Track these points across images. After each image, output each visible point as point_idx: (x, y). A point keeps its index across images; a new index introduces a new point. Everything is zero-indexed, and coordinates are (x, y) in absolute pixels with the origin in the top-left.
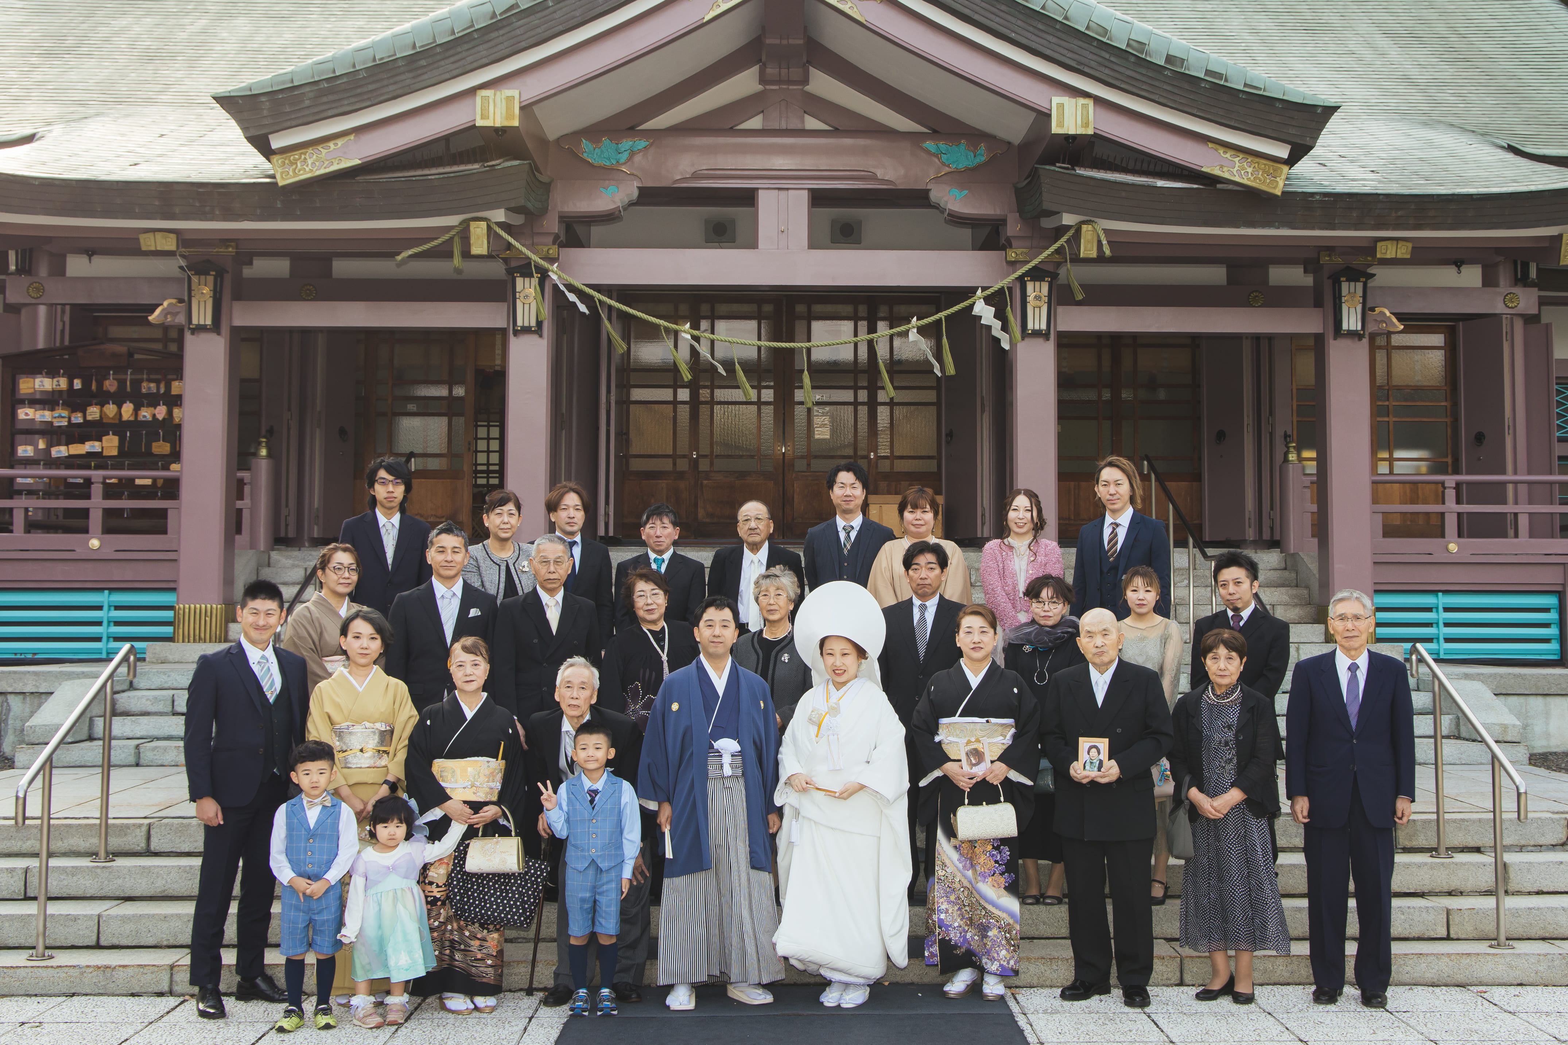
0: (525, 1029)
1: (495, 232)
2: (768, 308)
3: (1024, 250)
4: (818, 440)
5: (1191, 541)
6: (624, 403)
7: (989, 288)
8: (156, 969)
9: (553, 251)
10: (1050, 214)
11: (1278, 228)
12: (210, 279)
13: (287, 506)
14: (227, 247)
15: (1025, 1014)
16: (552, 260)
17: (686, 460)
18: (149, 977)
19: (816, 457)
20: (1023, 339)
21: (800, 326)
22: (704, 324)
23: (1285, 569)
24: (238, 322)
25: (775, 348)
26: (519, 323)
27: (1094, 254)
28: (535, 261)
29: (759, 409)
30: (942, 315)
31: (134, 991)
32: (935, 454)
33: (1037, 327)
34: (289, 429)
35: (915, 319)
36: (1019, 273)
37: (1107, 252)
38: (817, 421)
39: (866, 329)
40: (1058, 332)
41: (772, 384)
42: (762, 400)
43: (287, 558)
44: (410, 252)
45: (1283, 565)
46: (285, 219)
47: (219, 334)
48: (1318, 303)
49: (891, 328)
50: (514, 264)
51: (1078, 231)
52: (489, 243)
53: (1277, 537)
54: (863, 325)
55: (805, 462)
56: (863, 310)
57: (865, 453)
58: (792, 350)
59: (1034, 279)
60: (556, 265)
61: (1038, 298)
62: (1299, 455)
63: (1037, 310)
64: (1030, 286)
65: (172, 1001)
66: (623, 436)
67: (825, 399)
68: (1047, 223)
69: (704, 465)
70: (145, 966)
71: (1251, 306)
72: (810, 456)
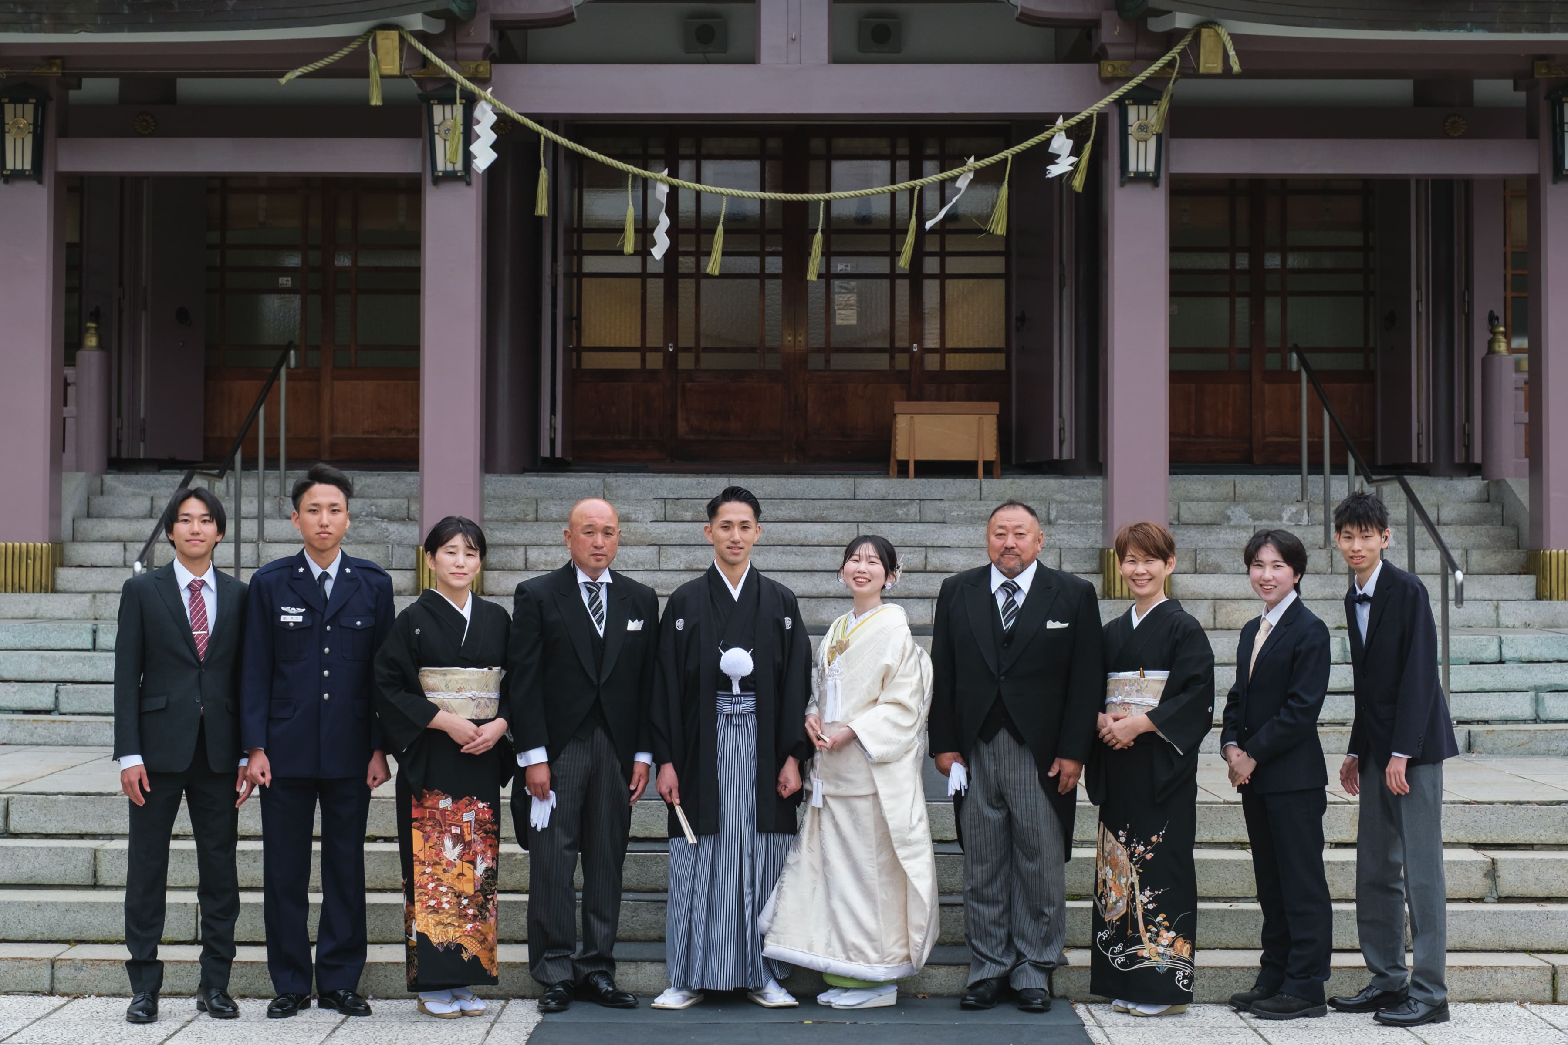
0: (488, 1033)
1: (410, 45)
2: (773, 144)
3: (1125, 62)
4: (841, 326)
5: (1352, 462)
6: (577, 276)
7: (1072, 115)
8: (35, 963)
9: (484, 68)
10: (1159, 13)
11: (1471, 31)
12: (29, 109)
13: (119, 415)
14: (51, 65)
15: (1101, 1027)
16: (483, 82)
17: (660, 356)
18: (25, 972)
19: (838, 350)
20: (1122, 184)
21: (816, 169)
22: (686, 167)
23: (1488, 501)
24: (65, 166)
25: (783, 201)
26: (440, 166)
27: (1218, 68)
28: (461, 85)
29: (762, 285)
30: (1008, 153)
31: (7, 989)
32: (1003, 346)
33: (1142, 168)
34: (121, 311)
35: (972, 159)
36: (1115, 95)
37: (1236, 68)
38: (839, 298)
39: (907, 172)
40: (1171, 174)
41: (780, 249)
42: (767, 272)
43: (126, 484)
44: (298, 73)
45: (1485, 497)
46: (134, 27)
47: (40, 182)
48: (1532, 134)
49: (942, 170)
50: (430, 87)
51: (1197, 37)
52: (401, 59)
53: (1478, 459)
54: (903, 166)
55: (821, 357)
56: (903, 149)
57: (905, 344)
58: (805, 204)
59: (1138, 102)
60: (490, 90)
61: (1143, 128)
62: (1509, 344)
63: (1142, 145)
64: (1132, 111)
65: (56, 1001)
66: (575, 322)
67: (849, 270)
68: (1156, 25)
69: (685, 362)
70: (21, 959)
71: (1448, 137)
72: (828, 350)
